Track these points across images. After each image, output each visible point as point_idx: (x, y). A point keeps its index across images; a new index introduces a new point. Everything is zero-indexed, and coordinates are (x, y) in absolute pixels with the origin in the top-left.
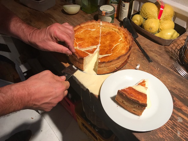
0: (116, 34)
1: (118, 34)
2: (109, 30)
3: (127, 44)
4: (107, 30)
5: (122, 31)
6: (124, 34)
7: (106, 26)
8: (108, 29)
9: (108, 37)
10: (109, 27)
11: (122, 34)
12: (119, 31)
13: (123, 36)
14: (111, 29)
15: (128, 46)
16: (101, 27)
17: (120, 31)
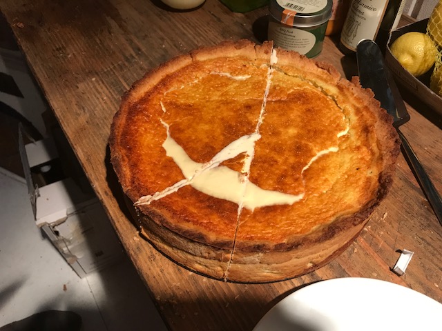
0: (327, 106)
1: (337, 109)
2: (299, 86)
3: (368, 158)
4: (293, 83)
5: (351, 99)
6: (358, 111)
7: (292, 67)
8: (298, 80)
9: (296, 113)
10: (304, 73)
11: (351, 110)
12: (341, 98)
13: (354, 118)
14: (308, 84)
15: (373, 173)
16: (273, 70)
17: (344, 95)
